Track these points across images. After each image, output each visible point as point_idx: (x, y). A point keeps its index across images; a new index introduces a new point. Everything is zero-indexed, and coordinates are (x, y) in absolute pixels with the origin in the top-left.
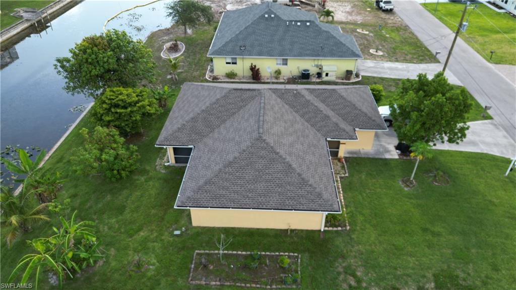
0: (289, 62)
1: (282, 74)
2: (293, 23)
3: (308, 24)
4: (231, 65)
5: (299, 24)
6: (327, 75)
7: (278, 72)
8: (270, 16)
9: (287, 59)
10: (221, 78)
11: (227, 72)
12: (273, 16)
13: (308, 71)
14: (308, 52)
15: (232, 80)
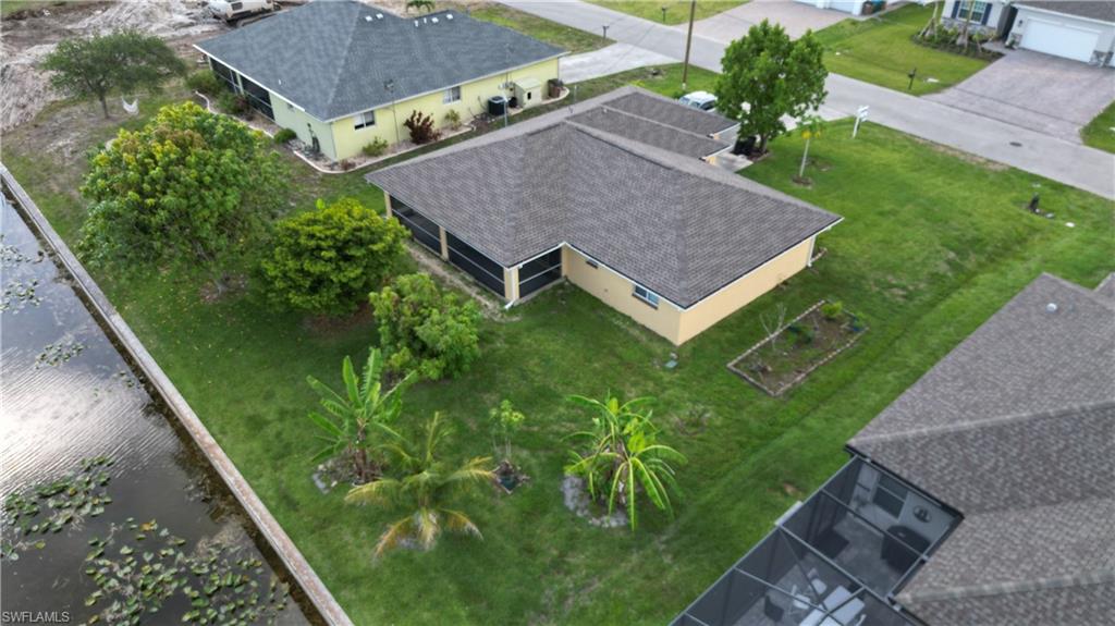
0: (464, 92)
1: (460, 119)
2: (425, 20)
3: (450, 16)
4: (365, 129)
5: (435, 20)
6: (529, 96)
7: (453, 116)
8: (375, 18)
9: (458, 88)
10: (356, 161)
11: (366, 145)
12: (380, 16)
13: (495, 99)
15: (381, 158)
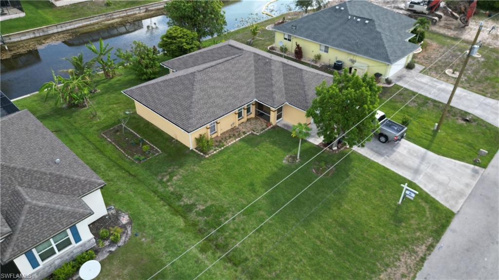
0: (330, 50)
1: (321, 60)
2: (355, 18)
3: (367, 22)
4: (287, 41)
5: (359, 20)
7: (319, 57)
8: (340, 8)
9: (328, 48)
10: (277, 50)
11: (282, 46)
12: (342, 8)
13: (341, 62)
14: (347, 45)
